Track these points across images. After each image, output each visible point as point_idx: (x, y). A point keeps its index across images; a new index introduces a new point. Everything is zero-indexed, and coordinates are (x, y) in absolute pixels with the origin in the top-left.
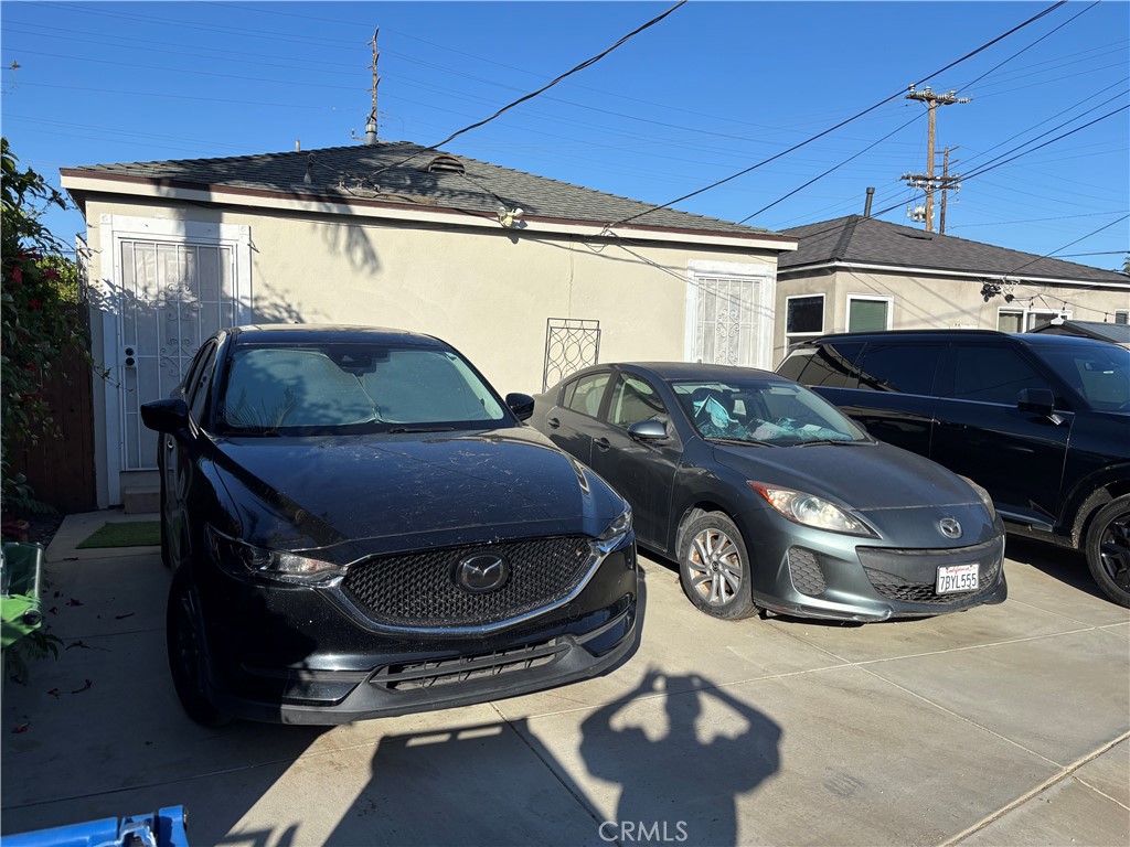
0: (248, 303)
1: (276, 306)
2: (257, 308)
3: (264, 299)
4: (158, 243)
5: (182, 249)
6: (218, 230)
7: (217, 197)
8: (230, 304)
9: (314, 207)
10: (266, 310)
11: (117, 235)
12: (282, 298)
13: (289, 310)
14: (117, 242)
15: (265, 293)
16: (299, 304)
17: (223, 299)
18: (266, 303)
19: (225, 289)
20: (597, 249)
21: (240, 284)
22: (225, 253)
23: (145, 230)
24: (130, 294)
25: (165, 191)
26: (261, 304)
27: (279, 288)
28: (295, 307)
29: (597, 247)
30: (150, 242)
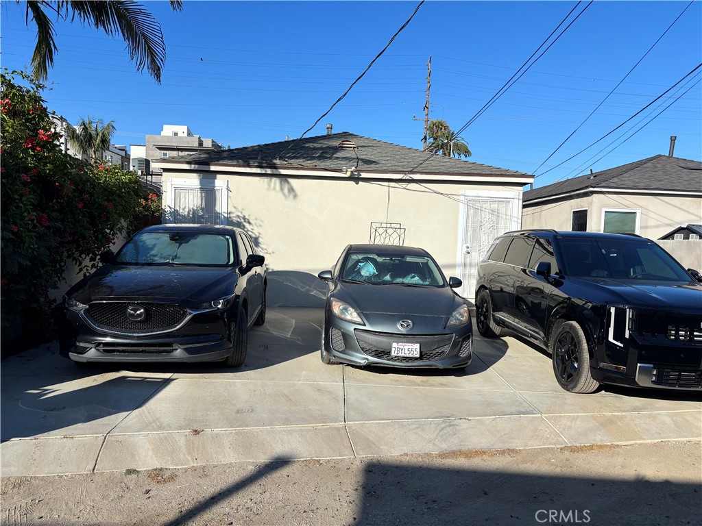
0: (226, 215)
1: (238, 216)
2: (230, 217)
3: (233, 213)
4: (190, 189)
5: (199, 191)
6: (214, 182)
7: (213, 168)
8: (217, 215)
9: (258, 171)
10: (234, 219)
11: (174, 186)
12: (242, 213)
13: (244, 218)
14: (174, 189)
15: (234, 210)
16: (249, 216)
17: (215, 213)
18: (234, 215)
19: (216, 209)
20: (404, 186)
21: (222, 207)
22: (217, 192)
23: (184, 183)
24: (177, 211)
25: (193, 167)
26: (232, 215)
27: (240, 209)
28: (247, 217)
29: (404, 185)
30: (185, 189)
